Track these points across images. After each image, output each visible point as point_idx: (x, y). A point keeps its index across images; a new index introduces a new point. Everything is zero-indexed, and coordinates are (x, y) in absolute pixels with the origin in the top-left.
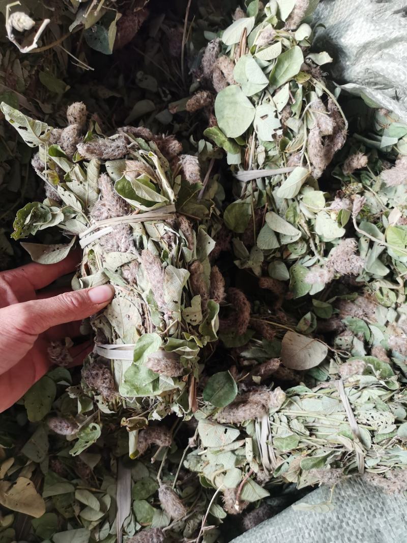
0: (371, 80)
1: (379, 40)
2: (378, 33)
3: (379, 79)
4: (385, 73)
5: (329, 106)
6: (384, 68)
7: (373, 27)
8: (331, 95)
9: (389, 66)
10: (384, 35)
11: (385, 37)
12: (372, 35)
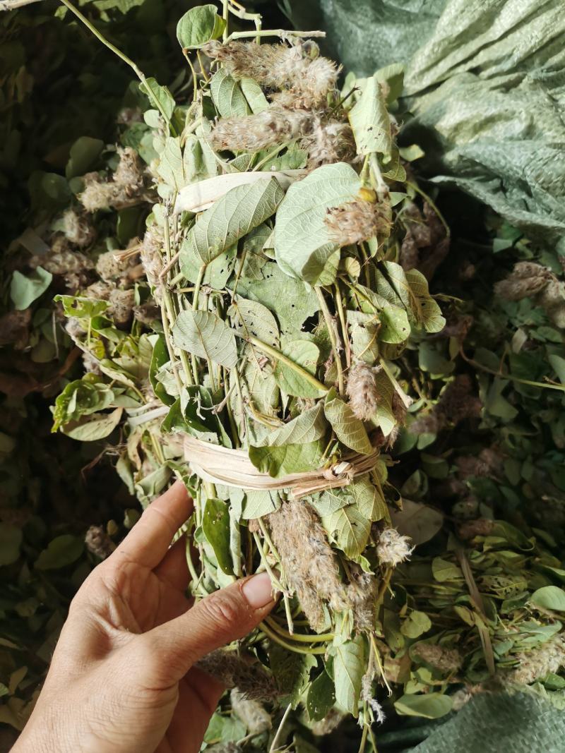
0: (469, 170)
1: (472, 119)
2: (470, 112)
3: (478, 168)
4: (481, 159)
5: (425, 211)
6: (480, 153)
7: (465, 106)
8: (426, 197)
9: (486, 150)
10: (478, 112)
11: (478, 115)
12: (464, 113)
